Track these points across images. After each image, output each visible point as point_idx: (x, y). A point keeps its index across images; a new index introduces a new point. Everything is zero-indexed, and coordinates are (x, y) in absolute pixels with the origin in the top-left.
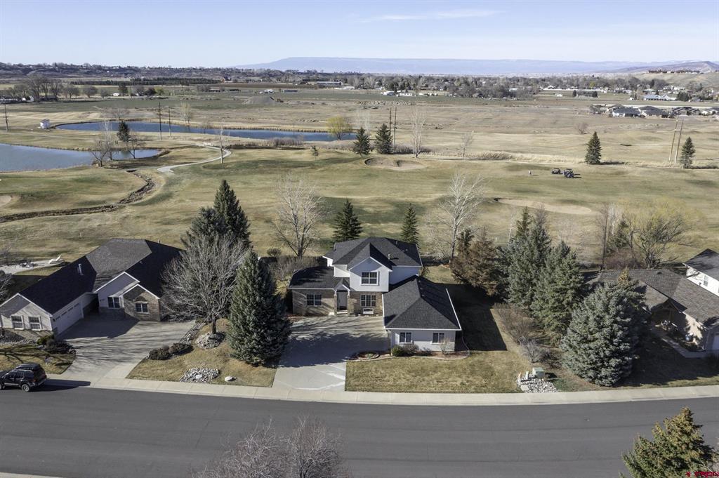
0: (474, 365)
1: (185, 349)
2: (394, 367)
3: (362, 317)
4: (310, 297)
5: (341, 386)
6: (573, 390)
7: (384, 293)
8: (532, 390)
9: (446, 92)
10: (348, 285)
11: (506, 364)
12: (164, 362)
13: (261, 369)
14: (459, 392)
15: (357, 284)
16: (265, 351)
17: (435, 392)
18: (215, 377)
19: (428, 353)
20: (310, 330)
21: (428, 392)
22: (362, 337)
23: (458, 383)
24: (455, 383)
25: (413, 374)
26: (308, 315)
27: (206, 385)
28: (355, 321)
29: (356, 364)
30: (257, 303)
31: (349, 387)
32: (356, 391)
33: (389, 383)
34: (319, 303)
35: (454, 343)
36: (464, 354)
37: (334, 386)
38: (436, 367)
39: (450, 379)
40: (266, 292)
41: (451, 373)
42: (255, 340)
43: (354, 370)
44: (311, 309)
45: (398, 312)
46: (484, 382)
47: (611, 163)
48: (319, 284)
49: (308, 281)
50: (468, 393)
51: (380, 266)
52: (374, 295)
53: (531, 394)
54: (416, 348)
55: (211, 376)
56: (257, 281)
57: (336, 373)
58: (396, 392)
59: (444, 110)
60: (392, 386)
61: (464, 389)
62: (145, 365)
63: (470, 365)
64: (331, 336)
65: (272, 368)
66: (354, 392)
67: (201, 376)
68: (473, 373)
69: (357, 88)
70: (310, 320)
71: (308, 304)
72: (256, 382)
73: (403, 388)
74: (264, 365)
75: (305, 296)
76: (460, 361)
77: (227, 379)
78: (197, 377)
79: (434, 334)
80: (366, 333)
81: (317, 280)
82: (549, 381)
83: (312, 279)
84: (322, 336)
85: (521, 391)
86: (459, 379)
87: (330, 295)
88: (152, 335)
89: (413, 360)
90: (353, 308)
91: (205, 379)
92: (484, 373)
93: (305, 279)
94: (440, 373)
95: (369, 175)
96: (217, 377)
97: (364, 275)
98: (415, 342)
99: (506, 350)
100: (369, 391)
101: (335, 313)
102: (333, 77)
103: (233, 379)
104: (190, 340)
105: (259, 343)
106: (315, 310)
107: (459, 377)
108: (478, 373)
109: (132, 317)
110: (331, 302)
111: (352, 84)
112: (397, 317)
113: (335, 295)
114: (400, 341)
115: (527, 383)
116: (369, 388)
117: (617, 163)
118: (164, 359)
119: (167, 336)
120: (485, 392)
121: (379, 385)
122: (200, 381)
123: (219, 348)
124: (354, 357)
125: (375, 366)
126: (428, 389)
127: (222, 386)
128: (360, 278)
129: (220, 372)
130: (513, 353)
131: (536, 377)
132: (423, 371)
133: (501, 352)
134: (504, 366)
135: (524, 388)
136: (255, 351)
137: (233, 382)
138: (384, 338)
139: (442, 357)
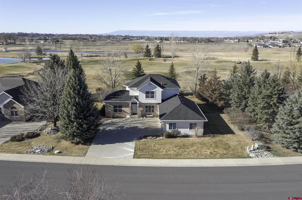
0: (216, 142)
1: (34, 135)
2: (166, 144)
3: (146, 118)
4: (115, 107)
5: (131, 155)
6: (284, 156)
7: (159, 104)
8: (258, 156)
9: (184, 42)
10: (138, 100)
11: (237, 141)
12: (19, 143)
13: (80, 146)
14: (210, 158)
15: (143, 99)
16: (82, 134)
17: (194, 159)
18: (49, 151)
19: (187, 136)
20: (114, 125)
21: (189, 159)
22: (146, 128)
23: (208, 153)
24: (206, 153)
25: (178, 148)
26: (114, 117)
27: (41, 156)
28: (142, 120)
29: (141, 143)
30: (76, 103)
31: (136, 156)
32: (141, 158)
33: (163, 153)
34: (121, 111)
35: (203, 129)
36: (210, 136)
37: (126, 155)
38: (193, 144)
39: (203, 150)
40: (83, 97)
41: (203, 147)
42: (76, 127)
43: (140, 146)
44: (116, 114)
45: (168, 112)
46: (225, 152)
47: (263, 60)
48: (121, 99)
49: (114, 98)
50: (216, 158)
51: (157, 87)
52: (153, 105)
53: (257, 159)
54: (179, 133)
55: (46, 150)
56: (76, 89)
57: (128, 148)
58: (168, 159)
59: (184, 46)
60: (165, 155)
61: (212, 156)
62: (6, 144)
63: (214, 142)
64: (127, 128)
65: (87, 145)
66: (140, 159)
67: (39, 150)
68: (217, 147)
69: (146, 40)
70: (114, 120)
71: (114, 112)
72: (75, 153)
73: (172, 156)
74: (82, 144)
75: (113, 107)
76: (207, 140)
77: (56, 152)
78: (37, 151)
79: (190, 124)
80: (148, 126)
81: (119, 97)
82: (267, 151)
83: (117, 97)
84: (121, 128)
85: (250, 157)
86: (208, 150)
87: (127, 106)
88: (18, 128)
89: (178, 140)
90: (140, 113)
91: (42, 152)
92: (224, 146)
93: (112, 97)
94: (195, 147)
95: (151, 64)
96: (50, 151)
97: (147, 93)
98: (178, 129)
99: (235, 134)
100: (149, 158)
101: (130, 116)
102: (136, 37)
103: (60, 152)
104: (40, 130)
105: (78, 129)
106: (118, 115)
107: (208, 149)
108: (220, 146)
109: (9, 119)
110: (127, 110)
111: (144, 39)
112: (167, 114)
113: (130, 105)
114: (169, 129)
115: (253, 152)
116: (150, 156)
117: (266, 60)
118: (19, 141)
119: (26, 128)
120: (227, 158)
121: (156, 155)
122: (38, 154)
123: (57, 135)
124: (141, 138)
125: (154, 143)
126: (189, 156)
127: (52, 156)
128: (145, 95)
129: (53, 148)
130: (239, 135)
131: (258, 148)
132: (184, 146)
133: (232, 135)
134: (236, 143)
135: (252, 155)
136: (75, 134)
137: (60, 154)
138: (159, 128)
139: (196, 138)
